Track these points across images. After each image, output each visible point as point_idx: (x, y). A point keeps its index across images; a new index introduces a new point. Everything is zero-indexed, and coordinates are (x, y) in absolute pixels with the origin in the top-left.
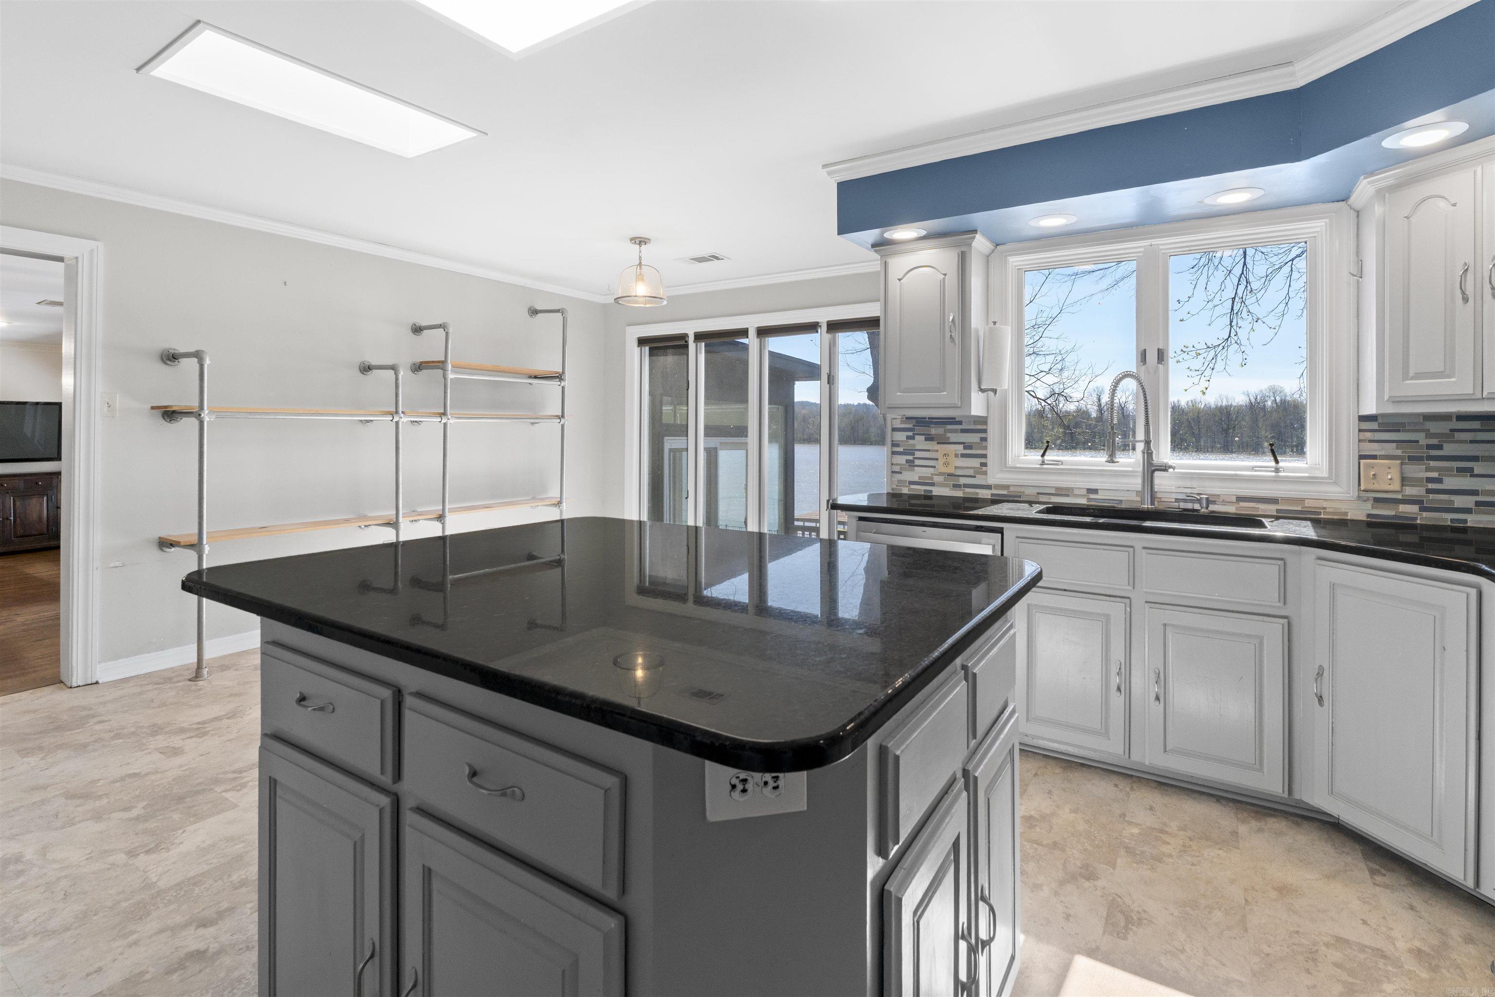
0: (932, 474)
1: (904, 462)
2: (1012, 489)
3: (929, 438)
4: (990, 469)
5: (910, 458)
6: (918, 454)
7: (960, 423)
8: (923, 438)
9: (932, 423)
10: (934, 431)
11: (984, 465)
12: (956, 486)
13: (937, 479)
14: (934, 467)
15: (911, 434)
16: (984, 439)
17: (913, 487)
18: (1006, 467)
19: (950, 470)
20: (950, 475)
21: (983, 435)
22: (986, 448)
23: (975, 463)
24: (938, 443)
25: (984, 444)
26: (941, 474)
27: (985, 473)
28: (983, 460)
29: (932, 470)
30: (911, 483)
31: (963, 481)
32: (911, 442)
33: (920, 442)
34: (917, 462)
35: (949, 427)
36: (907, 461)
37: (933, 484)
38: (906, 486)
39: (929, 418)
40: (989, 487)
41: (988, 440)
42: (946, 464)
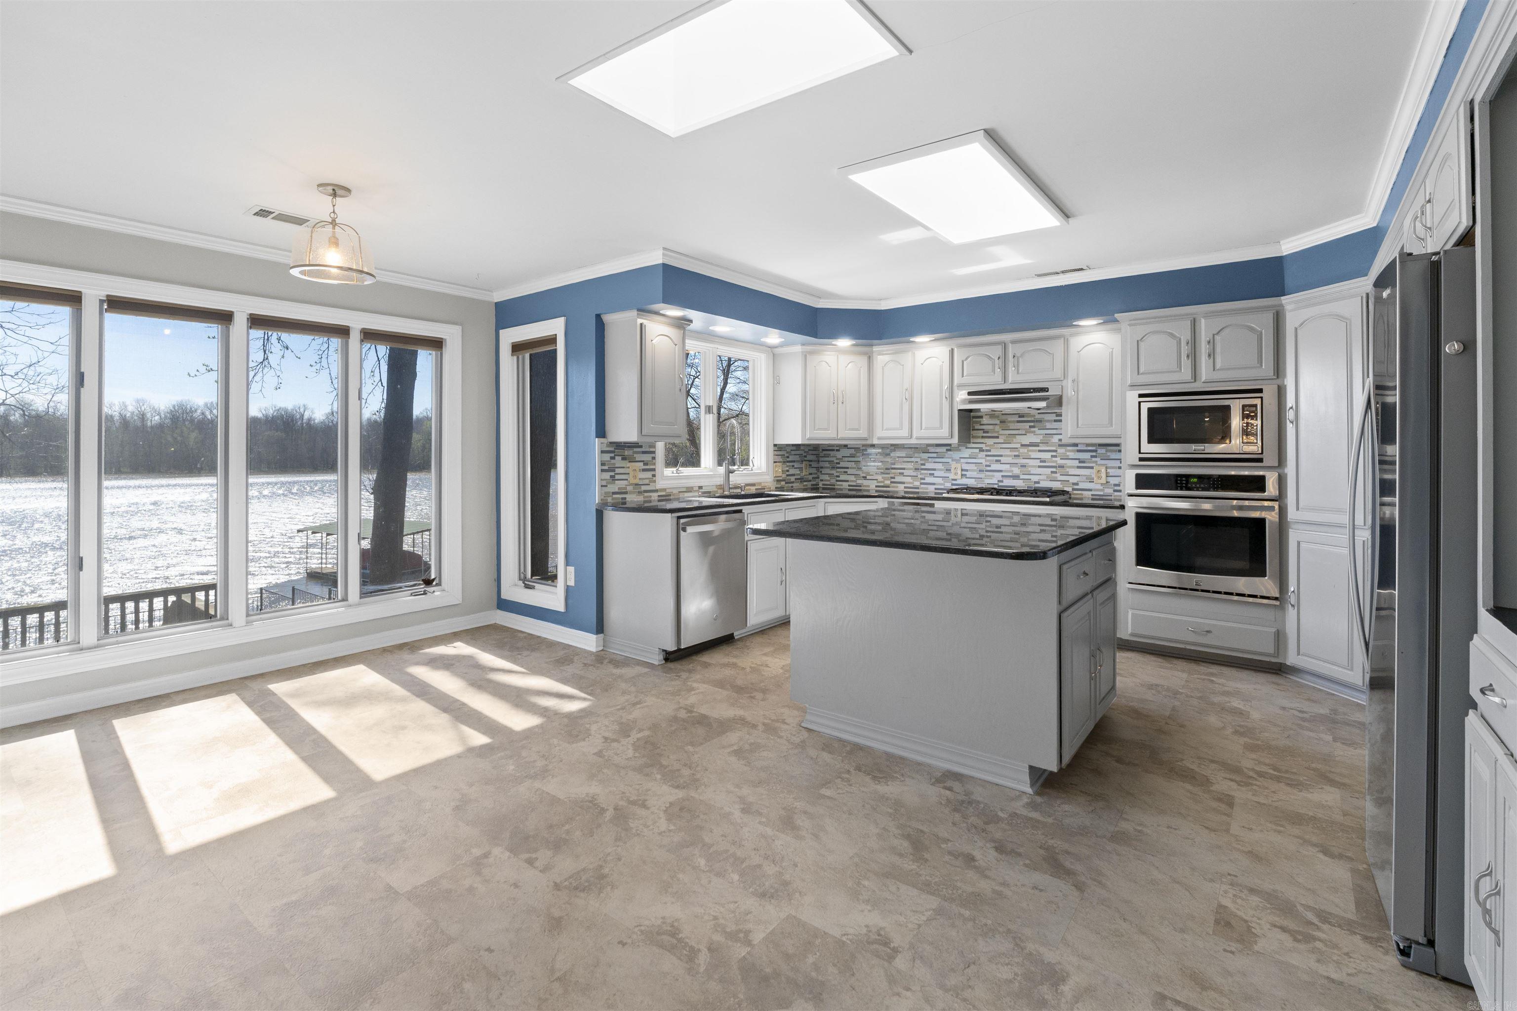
0: (626, 485)
1: (609, 477)
2: (667, 491)
3: (624, 459)
4: (657, 478)
5: (612, 474)
6: (618, 471)
7: (641, 447)
8: (620, 458)
9: (625, 447)
10: (627, 452)
11: (654, 476)
12: (640, 493)
13: (630, 488)
14: (627, 480)
15: (612, 455)
16: (654, 458)
17: (615, 496)
18: (664, 477)
19: (637, 481)
20: (636, 485)
21: (653, 455)
22: (654, 464)
23: (649, 475)
24: (629, 462)
25: (654, 461)
26: (632, 484)
27: (655, 481)
28: (653, 473)
29: (625, 482)
30: (614, 493)
31: (644, 488)
32: (613, 461)
33: (618, 461)
34: (617, 477)
35: (635, 450)
36: (611, 476)
37: (626, 493)
38: (610, 496)
39: (624, 443)
40: (656, 491)
41: (656, 459)
42: (635, 477)
